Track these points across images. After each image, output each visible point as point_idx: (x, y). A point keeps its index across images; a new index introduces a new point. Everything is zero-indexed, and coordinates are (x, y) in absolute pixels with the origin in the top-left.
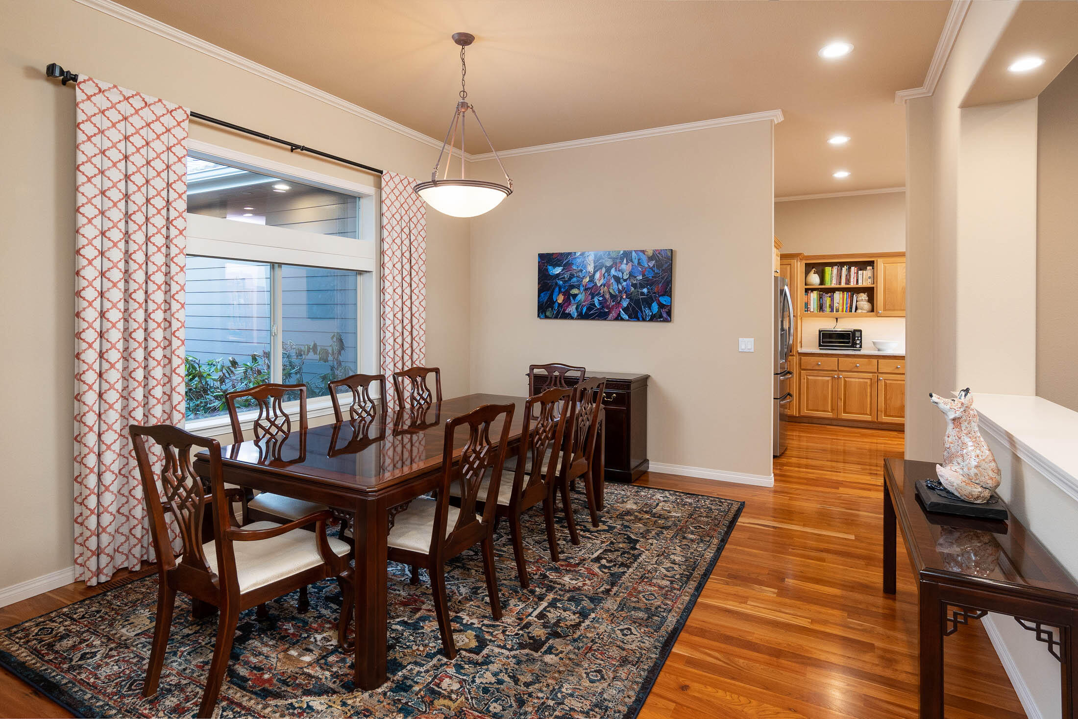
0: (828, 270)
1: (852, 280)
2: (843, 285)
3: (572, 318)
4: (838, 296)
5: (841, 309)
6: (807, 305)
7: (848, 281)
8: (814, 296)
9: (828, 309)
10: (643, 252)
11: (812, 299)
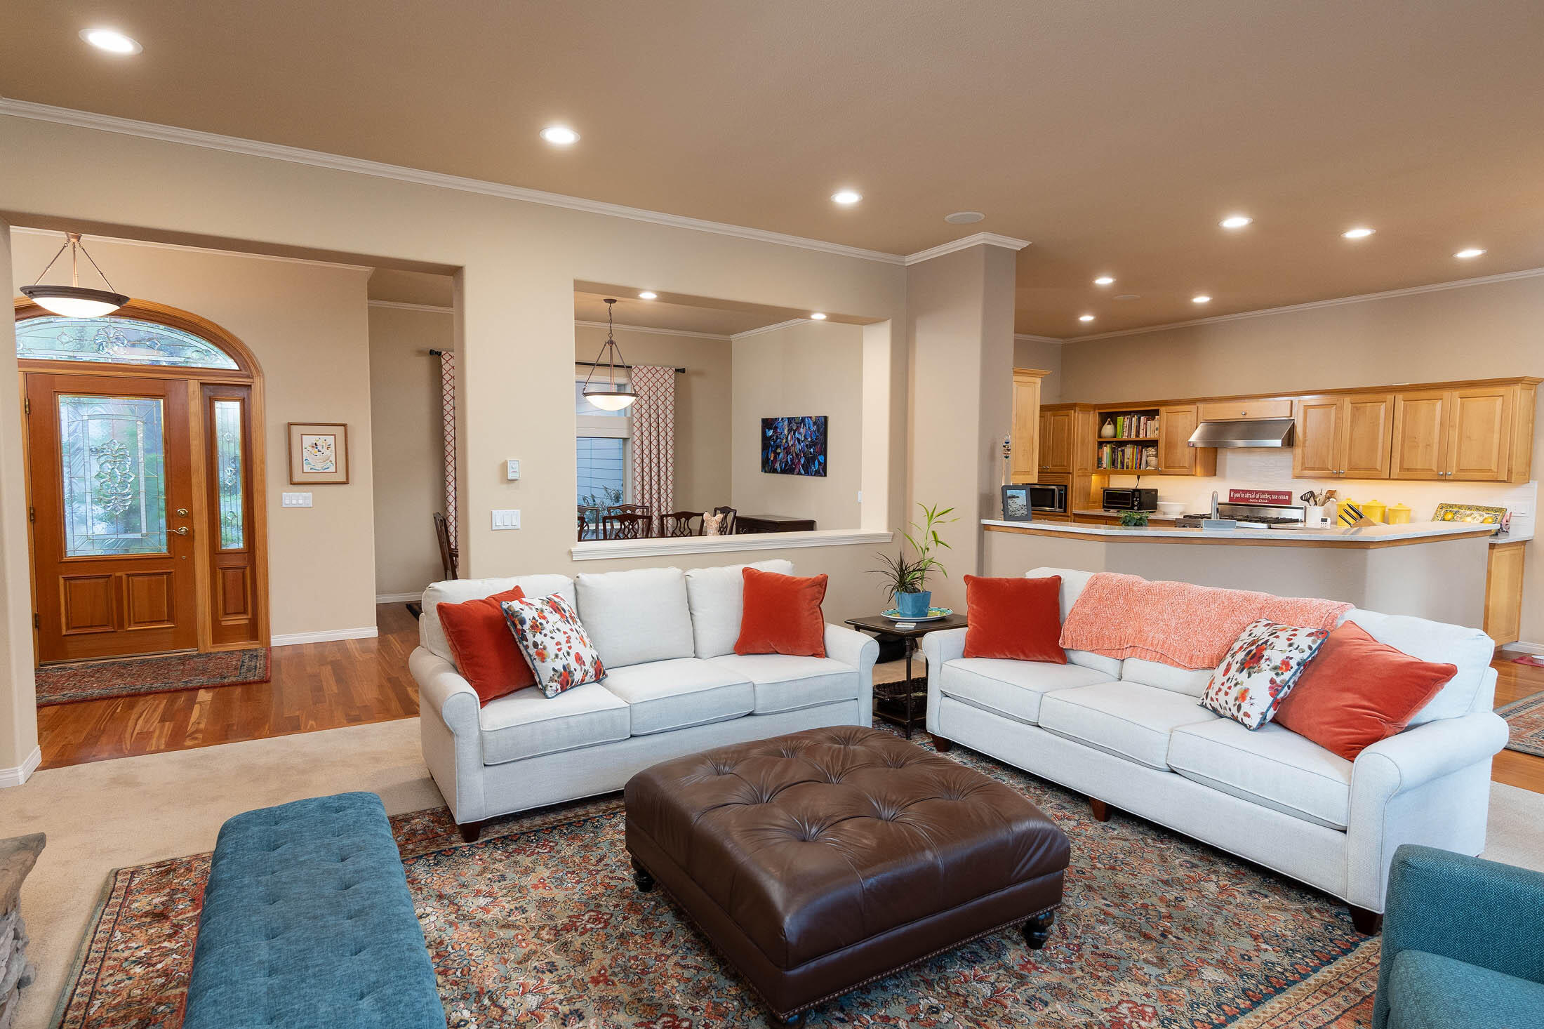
0: (1120, 419)
1: (1141, 432)
2: (1133, 436)
3: (778, 473)
4: (1129, 451)
5: (1130, 466)
6: (1100, 460)
7: (1137, 435)
8: (1107, 450)
9: (1119, 466)
10: (811, 418)
11: (1105, 453)
